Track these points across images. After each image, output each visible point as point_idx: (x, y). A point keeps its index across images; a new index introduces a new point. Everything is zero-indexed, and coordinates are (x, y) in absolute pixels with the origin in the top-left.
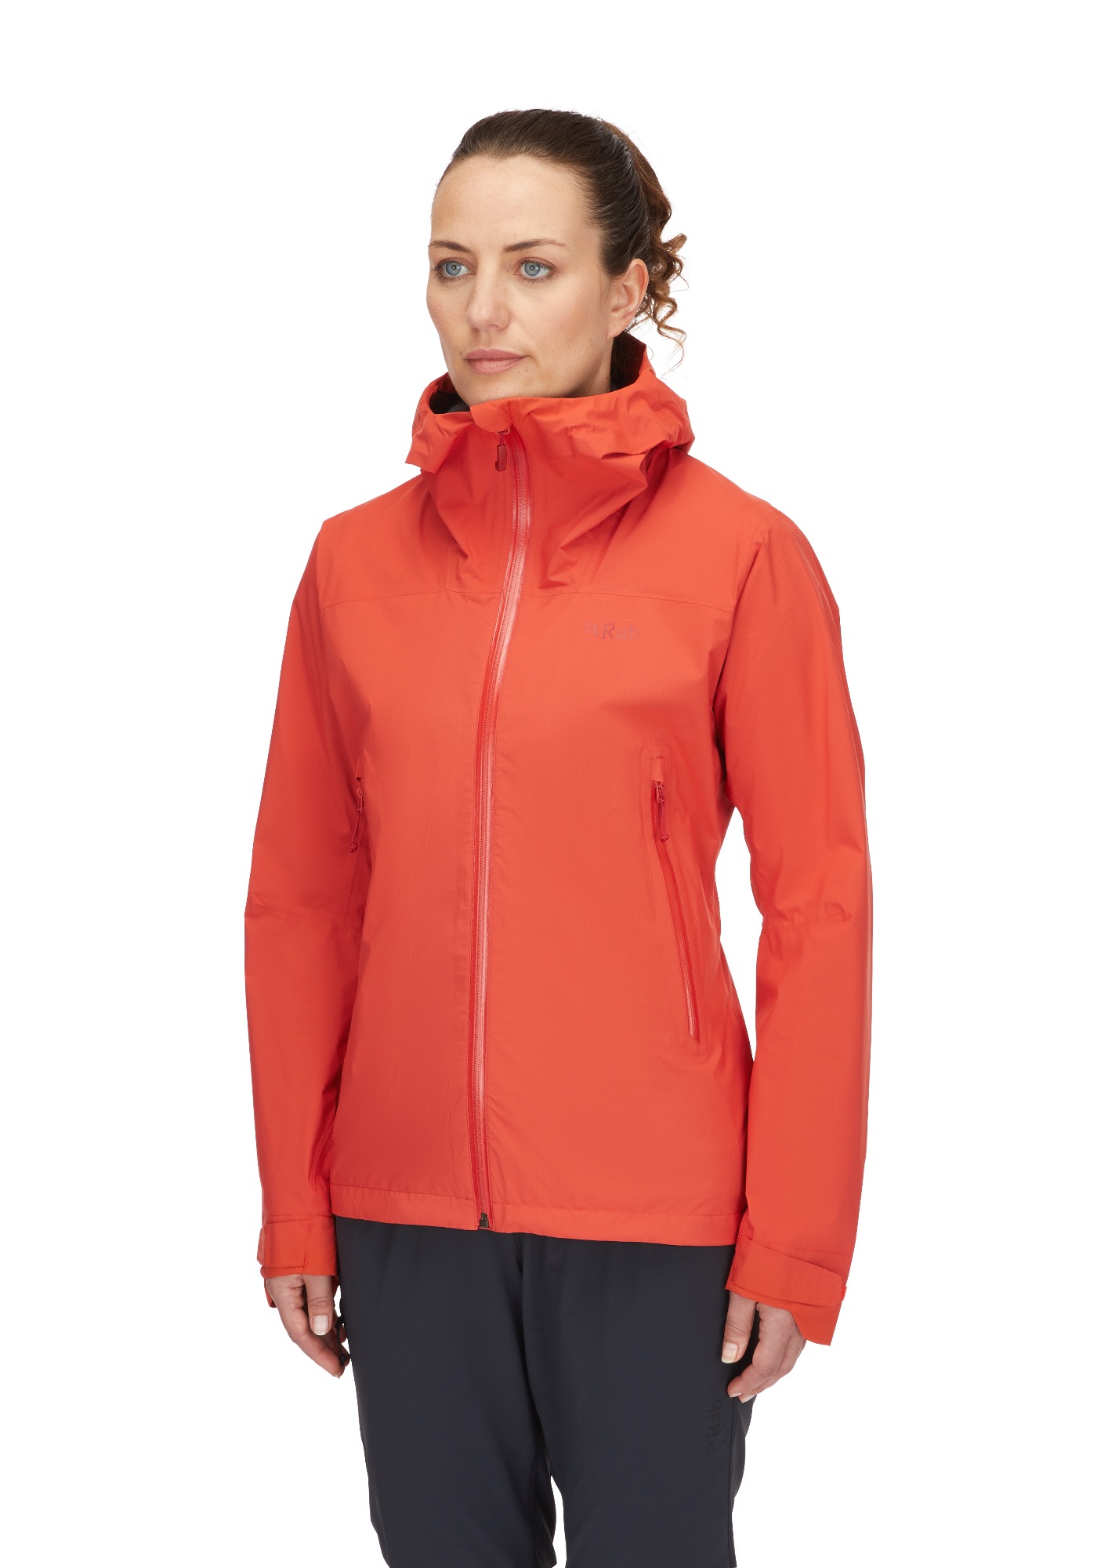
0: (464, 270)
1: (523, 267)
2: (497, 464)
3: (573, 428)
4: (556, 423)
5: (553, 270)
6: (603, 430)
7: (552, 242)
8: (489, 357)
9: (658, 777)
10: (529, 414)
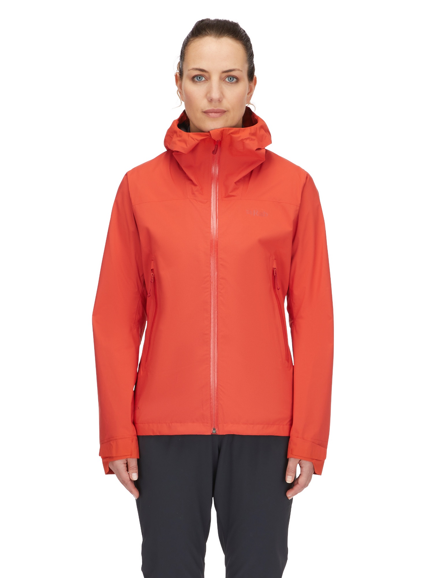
0: (204, 79)
1: (227, 78)
2: (214, 151)
3: (245, 139)
4: (239, 137)
5: (238, 80)
6: (254, 140)
7: (239, 70)
8: (215, 111)
9: (275, 266)
10: (229, 134)
